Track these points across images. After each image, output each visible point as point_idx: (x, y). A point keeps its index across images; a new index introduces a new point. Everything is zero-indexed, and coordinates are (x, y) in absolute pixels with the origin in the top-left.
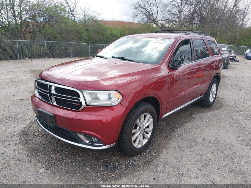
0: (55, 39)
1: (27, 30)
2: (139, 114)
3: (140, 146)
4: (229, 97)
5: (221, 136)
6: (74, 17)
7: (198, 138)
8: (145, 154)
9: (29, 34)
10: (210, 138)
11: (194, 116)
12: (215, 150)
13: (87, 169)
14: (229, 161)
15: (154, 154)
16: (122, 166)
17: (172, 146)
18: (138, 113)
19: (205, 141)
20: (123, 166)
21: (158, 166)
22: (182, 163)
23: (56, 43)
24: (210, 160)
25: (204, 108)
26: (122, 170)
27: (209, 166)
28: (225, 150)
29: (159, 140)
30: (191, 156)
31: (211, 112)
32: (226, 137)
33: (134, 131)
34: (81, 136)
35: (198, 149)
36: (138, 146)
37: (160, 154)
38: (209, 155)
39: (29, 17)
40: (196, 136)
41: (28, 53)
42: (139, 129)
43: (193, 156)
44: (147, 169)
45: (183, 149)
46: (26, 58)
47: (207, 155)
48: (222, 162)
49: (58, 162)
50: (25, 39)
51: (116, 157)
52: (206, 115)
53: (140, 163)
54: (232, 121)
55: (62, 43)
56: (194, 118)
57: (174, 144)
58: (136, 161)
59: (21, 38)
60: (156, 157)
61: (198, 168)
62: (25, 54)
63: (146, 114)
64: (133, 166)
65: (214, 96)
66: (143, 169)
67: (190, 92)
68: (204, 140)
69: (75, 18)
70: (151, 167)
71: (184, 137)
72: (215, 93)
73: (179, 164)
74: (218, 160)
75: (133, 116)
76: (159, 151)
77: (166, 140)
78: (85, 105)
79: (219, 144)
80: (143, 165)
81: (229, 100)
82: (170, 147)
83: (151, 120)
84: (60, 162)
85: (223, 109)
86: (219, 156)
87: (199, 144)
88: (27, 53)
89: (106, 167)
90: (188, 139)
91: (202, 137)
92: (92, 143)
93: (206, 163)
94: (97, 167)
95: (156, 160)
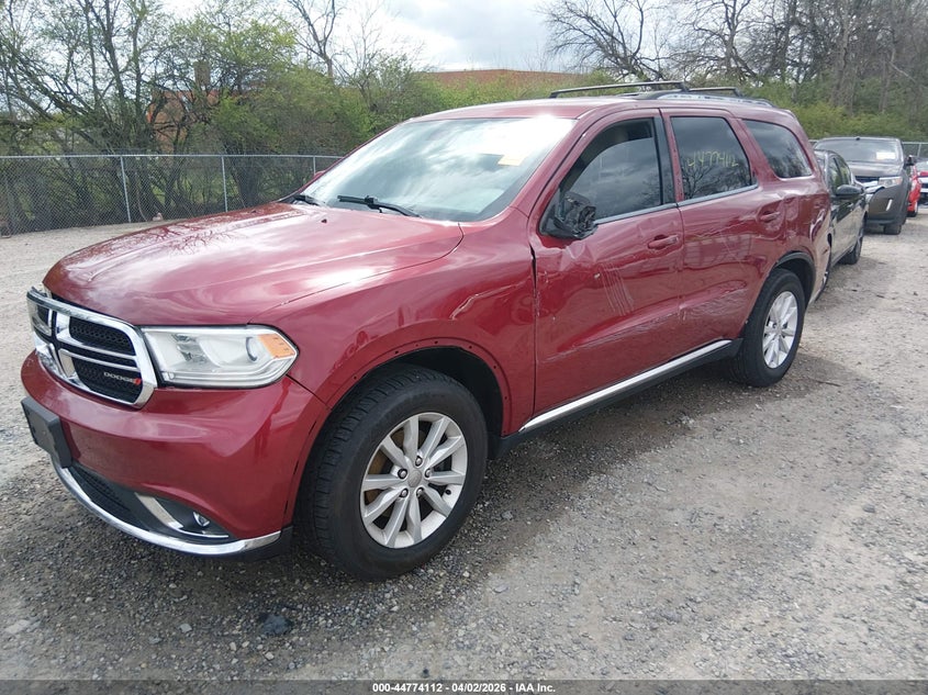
0: (258, 145)
1: (161, 117)
2: (387, 416)
3: (405, 541)
4: (864, 345)
5: (774, 502)
6: (329, 62)
7: (672, 510)
8: (431, 571)
9: (167, 133)
10: (723, 511)
11: (691, 421)
12: (727, 560)
13: (182, 627)
14: (771, 608)
15: (466, 574)
16: (321, 619)
17: (550, 542)
18: (383, 415)
19: (697, 523)
20: (327, 618)
21: (462, 622)
22: (566, 609)
23: (264, 161)
24: (691, 600)
25: (746, 390)
26: (312, 636)
27: (676, 627)
28: (768, 562)
29: (508, 515)
30: (615, 584)
31: (769, 404)
32: (794, 509)
33: (369, 483)
34: (151, 504)
35: (653, 554)
36: (397, 540)
37: (490, 574)
38: (692, 581)
39: (166, 71)
40: (666, 500)
41: (167, 201)
42: (399, 474)
43: (622, 581)
44: (413, 634)
45: (594, 553)
46: (154, 219)
47: (681, 581)
48: (738, 612)
49: (88, 599)
50: (153, 151)
51: (312, 582)
52: (743, 417)
53: (395, 608)
54: (841, 443)
55: (283, 161)
56: (686, 430)
57: (563, 532)
58: (382, 601)
59: (141, 146)
60: (472, 584)
61: (624, 633)
62: (157, 203)
63: (427, 415)
64: (363, 618)
65: (789, 341)
66: (398, 632)
67: (651, 326)
68: (694, 516)
69: (330, 68)
70: (433, 624)
71: (617, 507)
72: (792, 328)
73: (549, 615)
74: (725, 602)
75: (358, 425)
76: (495, 562)
77: (538, 518)
78: (155, 383)
79: (751, 535)
80: (404, 618)
81: (860, 359)
82: (542, 544)
83: (458, 439)
84: (95, 596)
85: (820, 392)
86: (734, 585)
87: (668, 534)
88: (162, 200)
89: (257, 621)
90: (628, 514)
91: (690, 508)
92: (192, 531)
93: (664, 613)
94: (224, 623)
95: (463, 598)
